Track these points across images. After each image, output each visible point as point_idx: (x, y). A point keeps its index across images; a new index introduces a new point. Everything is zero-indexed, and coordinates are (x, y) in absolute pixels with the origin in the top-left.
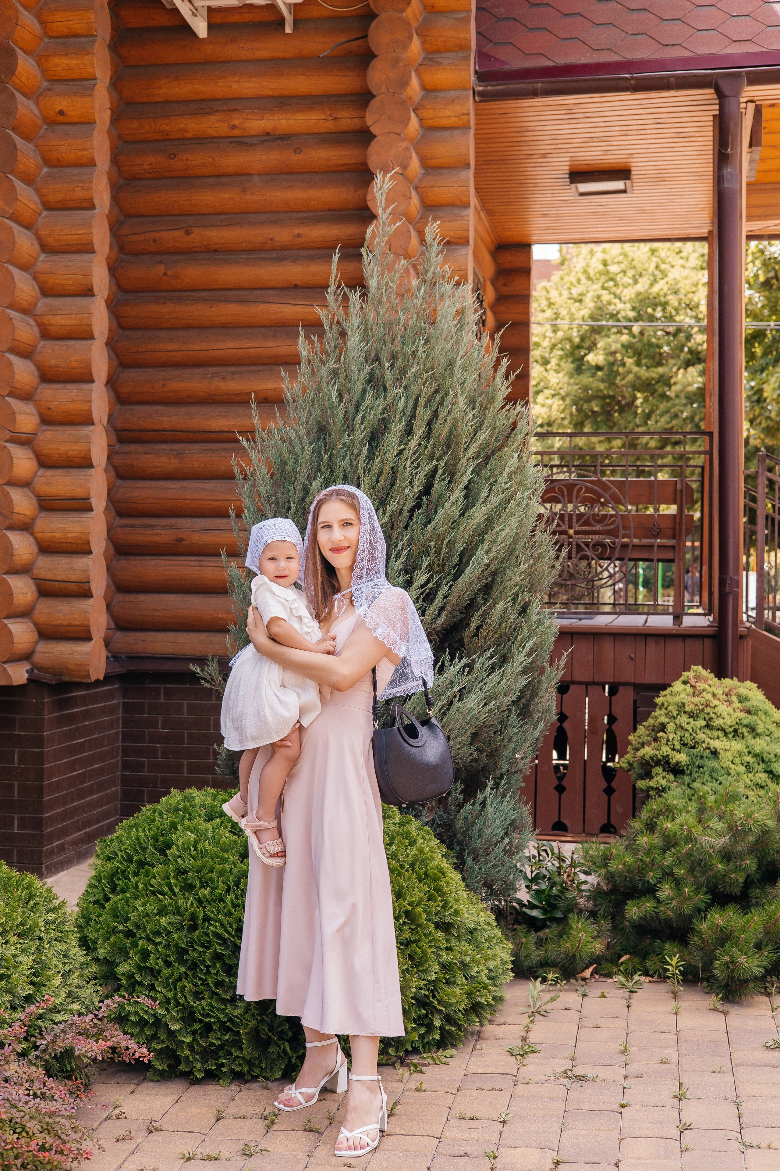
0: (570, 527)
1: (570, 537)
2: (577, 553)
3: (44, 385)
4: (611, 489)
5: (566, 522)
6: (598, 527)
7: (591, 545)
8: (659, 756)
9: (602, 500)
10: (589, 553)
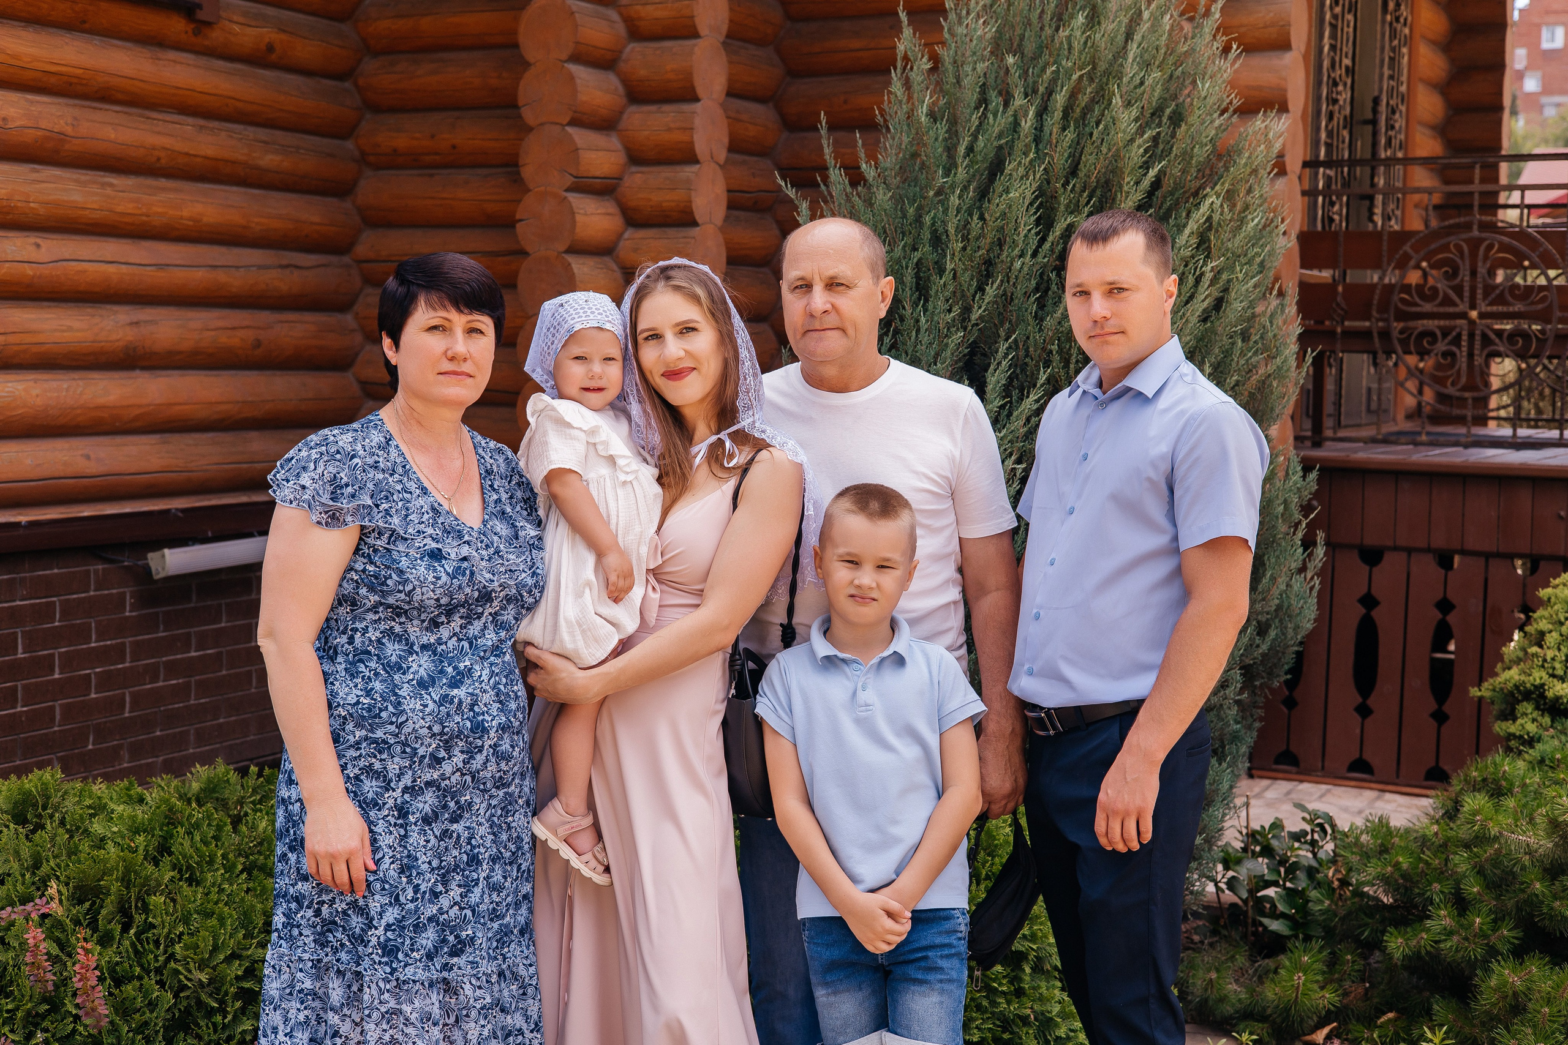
0: (1473, 307)
1: (1472, 322)
2: (1483, 347)
3: (633, 108)
4: (1541, 245)
5: (1466, 299)
6: (1518, 307)
7: (1506, 335)
8: (1528, 685)
9: (1526, 263)
10: (1502, 349)
